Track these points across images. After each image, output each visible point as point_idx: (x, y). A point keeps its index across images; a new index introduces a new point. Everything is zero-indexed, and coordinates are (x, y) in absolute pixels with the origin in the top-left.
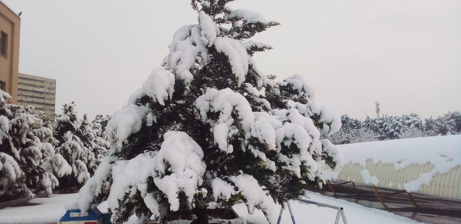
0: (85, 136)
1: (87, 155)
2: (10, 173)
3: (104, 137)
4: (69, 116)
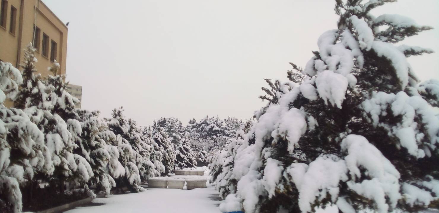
0: (133, 139)
1: (135, 158)
2: (83, 174)
3: (145, 140)
4: (118, 120)
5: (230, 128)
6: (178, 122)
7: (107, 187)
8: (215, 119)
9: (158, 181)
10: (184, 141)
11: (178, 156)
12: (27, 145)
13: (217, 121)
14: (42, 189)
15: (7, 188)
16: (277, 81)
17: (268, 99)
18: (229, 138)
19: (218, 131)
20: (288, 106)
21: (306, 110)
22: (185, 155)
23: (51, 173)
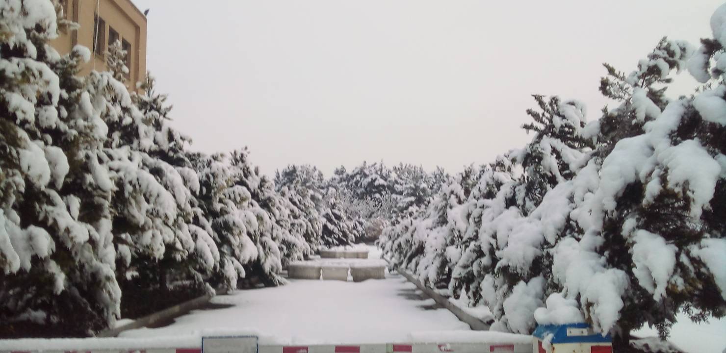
0: (265, 200)
1: (270, 231)
2: (206, 258)
4: (241, 169)
5: (403, 182)
6: (316, 173)
7: (232, 278)
8: (378, 167)
9: (305, 268)
10: (333, 203)
11: (325, 227)
12: (140, 209)
13: (381, 170)
14: (130, 281)
15: (98, 280)
16: (553, 98)
17: (536, 129)
18: (402, 197)
19: (383, 186)
20: (668, 136)
21: (704, 143)
22: (335, 225)
23: (161, 255)
